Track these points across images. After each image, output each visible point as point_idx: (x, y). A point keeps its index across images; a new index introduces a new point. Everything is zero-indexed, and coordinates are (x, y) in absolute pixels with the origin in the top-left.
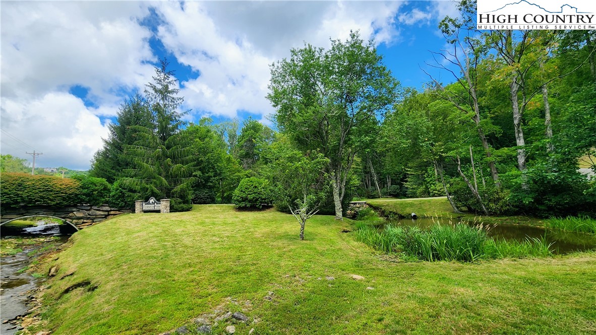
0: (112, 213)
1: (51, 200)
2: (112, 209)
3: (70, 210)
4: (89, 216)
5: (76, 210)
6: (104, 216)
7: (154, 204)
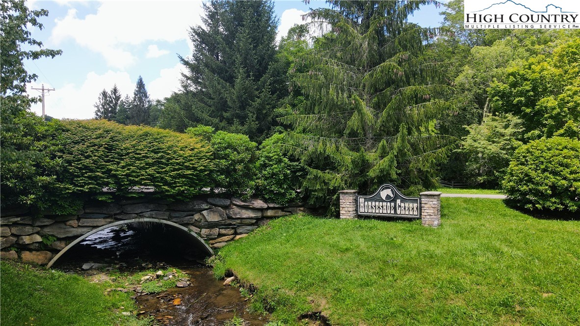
0: (270, 213)
1: (169, 185)
2: (271, 205)
3: (197, 207)
4: (228, 222)
5: (206, 207)
6: (254, 221)
7: (394, 200)
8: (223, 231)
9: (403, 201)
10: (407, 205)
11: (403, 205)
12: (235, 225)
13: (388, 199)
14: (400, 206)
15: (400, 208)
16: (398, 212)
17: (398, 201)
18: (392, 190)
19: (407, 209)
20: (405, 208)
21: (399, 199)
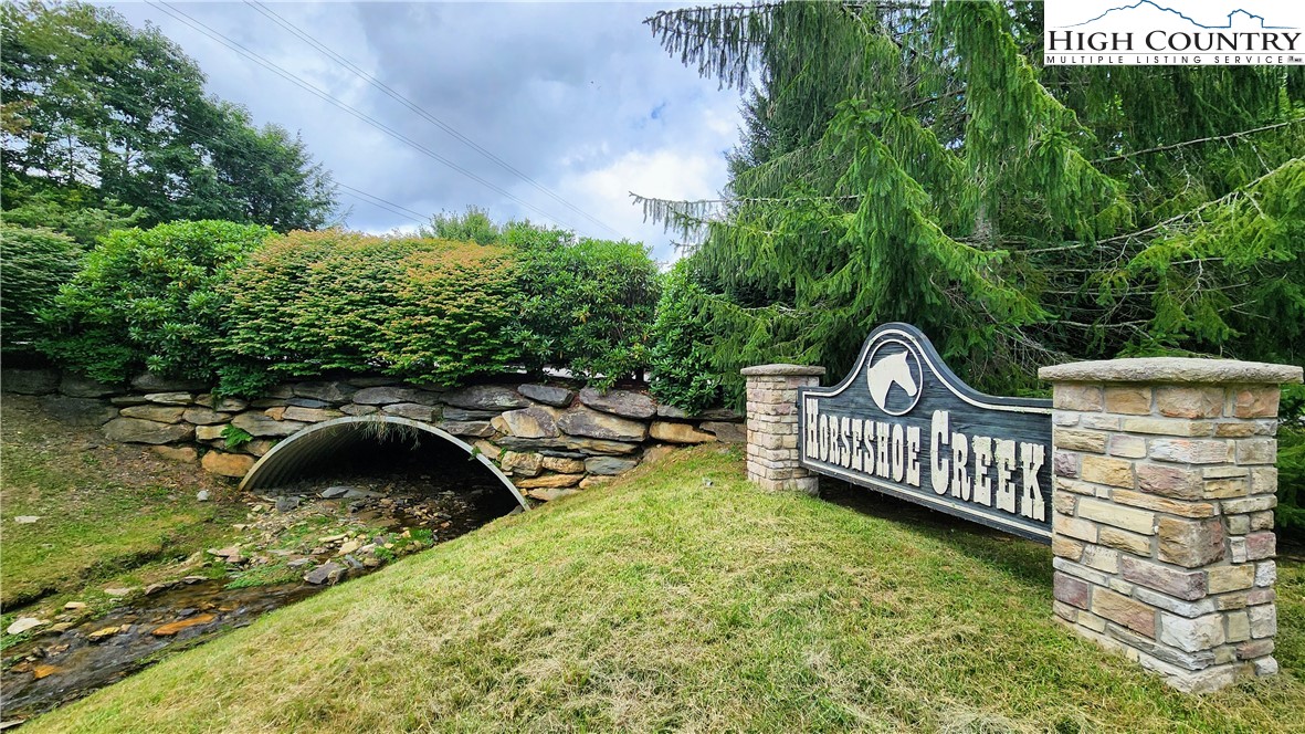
0: (664, 431)
2: (664, 411)
3: (483, 402)
4: (561, 441)
5: (508, 404)
6: (627, 448)
7: (918, 415)
8: (550, 463)
9: (962, 420)
10: (982, 445)
11: (959, 442)
12: (577, 451)
13: (898, 407)
14: (946, 450)
15: (945, 462)
16: (939, 480)
17: (940, 420)
18: (910, 357)
19: (980, 470)
20: (970, 465)
21: (943, 407)
